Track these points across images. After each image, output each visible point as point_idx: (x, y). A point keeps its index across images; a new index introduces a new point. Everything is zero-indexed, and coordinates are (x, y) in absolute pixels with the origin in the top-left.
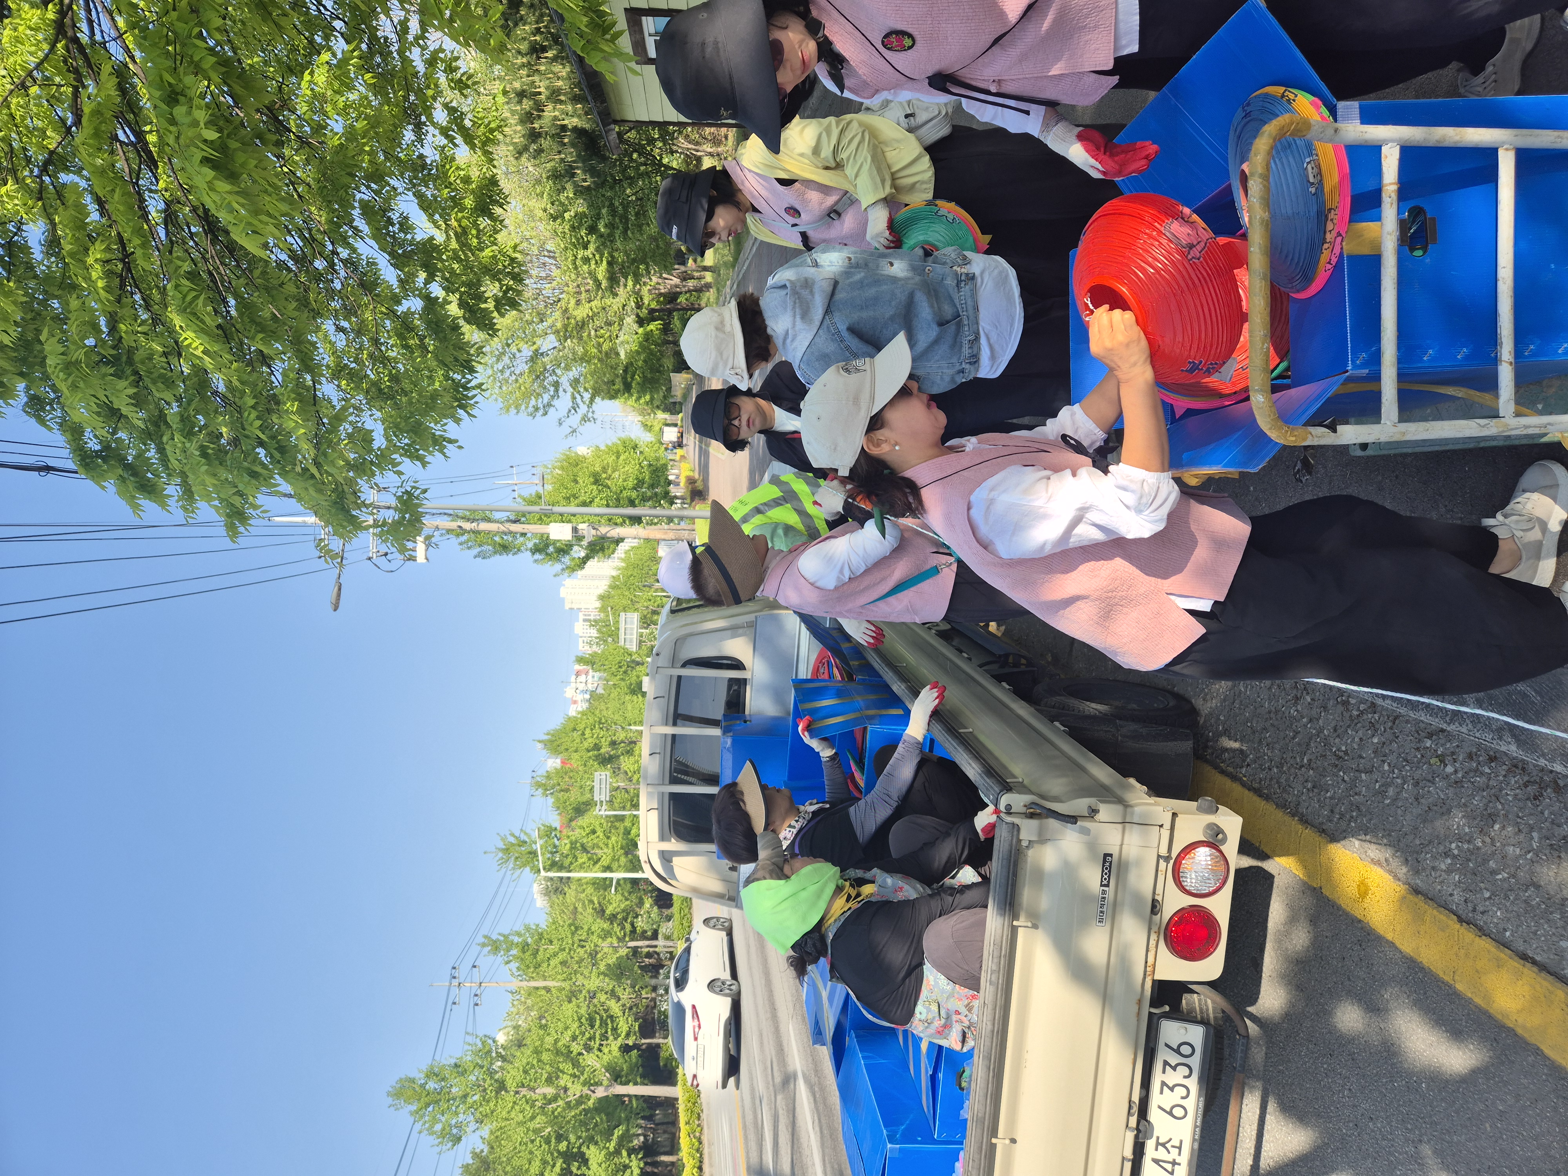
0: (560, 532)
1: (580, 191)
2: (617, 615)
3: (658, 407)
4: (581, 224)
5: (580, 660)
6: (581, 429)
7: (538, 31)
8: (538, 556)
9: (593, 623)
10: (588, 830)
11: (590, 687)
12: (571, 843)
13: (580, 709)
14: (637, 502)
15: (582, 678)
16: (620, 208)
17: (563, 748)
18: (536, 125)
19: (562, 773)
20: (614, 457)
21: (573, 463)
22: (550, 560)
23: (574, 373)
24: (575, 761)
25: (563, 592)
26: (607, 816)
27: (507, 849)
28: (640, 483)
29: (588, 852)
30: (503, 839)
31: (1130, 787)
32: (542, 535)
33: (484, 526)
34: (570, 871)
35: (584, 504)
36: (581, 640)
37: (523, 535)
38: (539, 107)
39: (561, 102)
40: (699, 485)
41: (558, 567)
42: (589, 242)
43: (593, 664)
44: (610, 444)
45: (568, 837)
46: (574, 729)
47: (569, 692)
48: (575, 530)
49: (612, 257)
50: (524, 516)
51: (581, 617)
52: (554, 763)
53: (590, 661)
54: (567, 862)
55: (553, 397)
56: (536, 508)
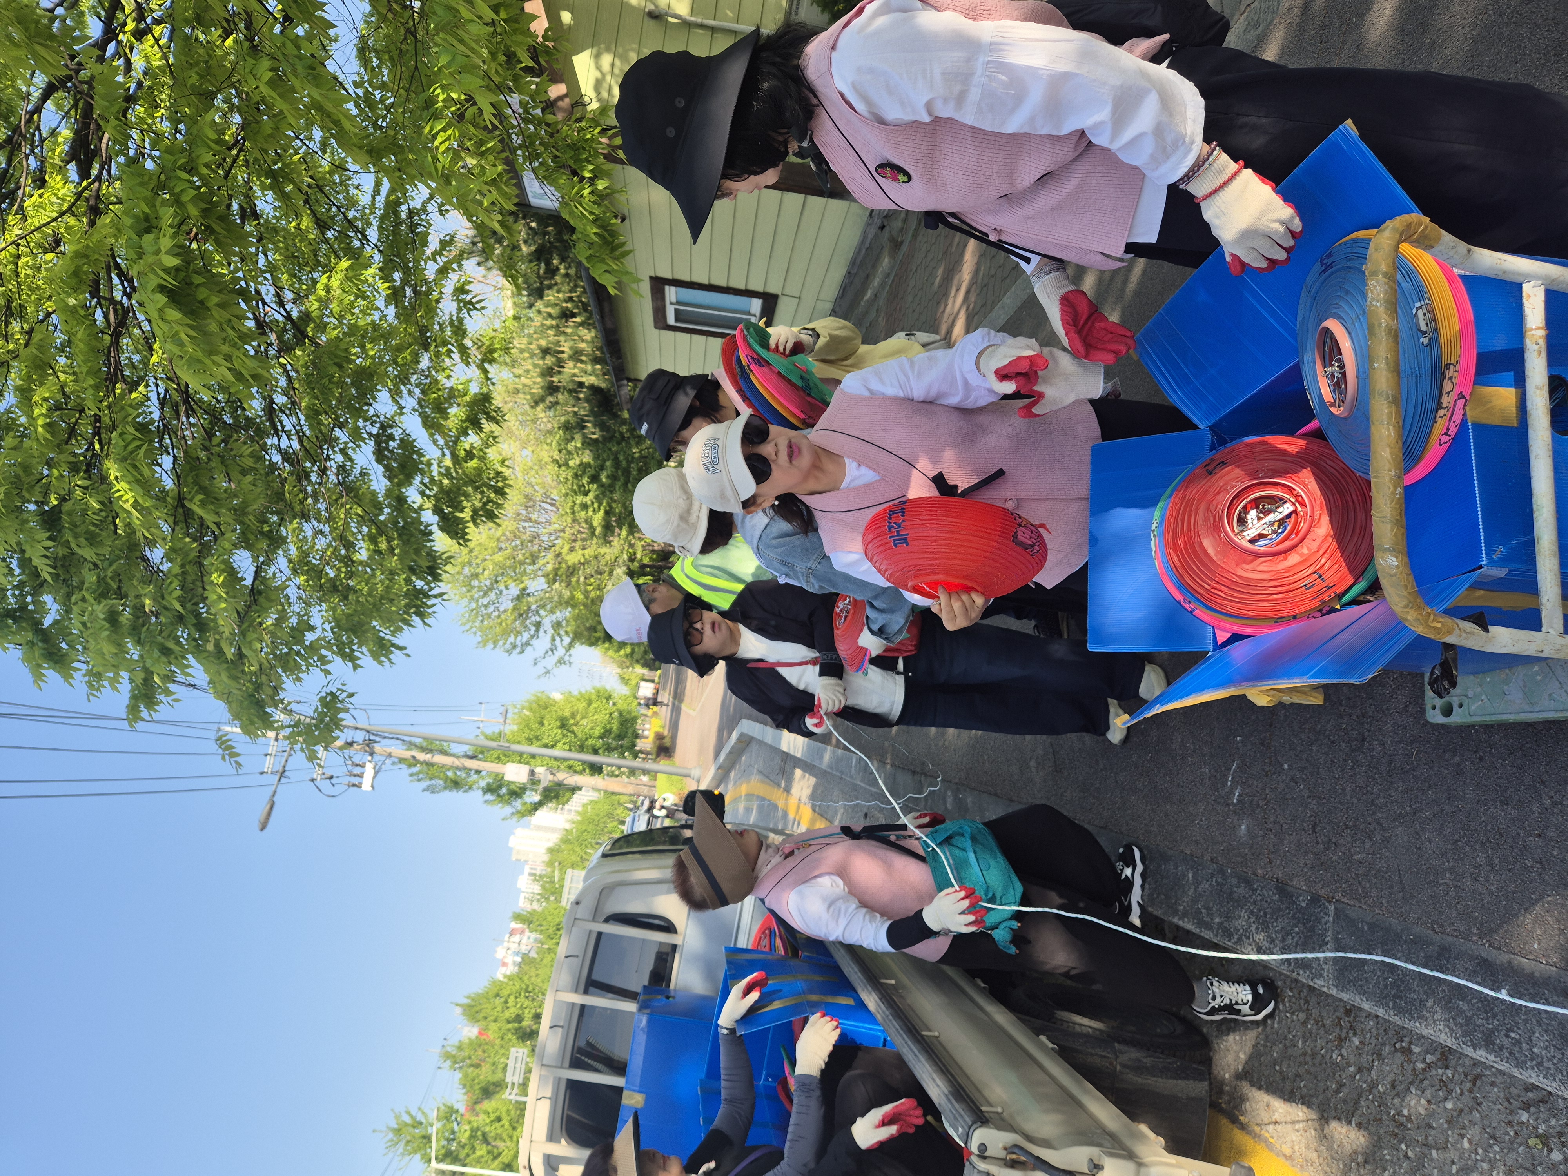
0: (515, 773)
1: (588, 443)
2: (563, 872)
3: (637, 661)
4: (584, 473)
5: (518, 917)
6: (555, 671)
7: (570, 299)
8: (489, 797)
9: (536, 878)
10: (493, 1117)
11: (524, 949)
12: (472, 1130)
13: (508, 973)
14: (600, 751)
15: (516, 938)
16: (624, 462)
17: (481, 1015)
18: (555, 379)
19: (478, 1044)
20: (584, 704)
21: (542, 706)
22: (501, 802)
23: (558, 615)
24: (492, 1034)
25: (513, 842)
26: (517, 1102)
27: (399, 1130)
28: (607, 732)
29: (488, 1143)
30: (397, 1117)
31: (1142, 1137)
32: (497, 775)
33: (438, 759)
34: (464, 1165)
35: (546, 746)
36: (522, 896)
37: (478, 772)
38: (560, 364)
39: (582, 361)
40: (667, 742)
41: (508, 810)
42: (589, 491)
43: (530, 923)
44: (583, 691)
45: (470, 1122)
46: (498, 995)
47: (500, 953)
48: (532, 773)
49: (611, 507)
50: (482, 753)
51: (527, 869)
52: (471, 1032)
53: (527, 920)
54: (462, 1154)
55: (532, 637)
56: (494, 744)
